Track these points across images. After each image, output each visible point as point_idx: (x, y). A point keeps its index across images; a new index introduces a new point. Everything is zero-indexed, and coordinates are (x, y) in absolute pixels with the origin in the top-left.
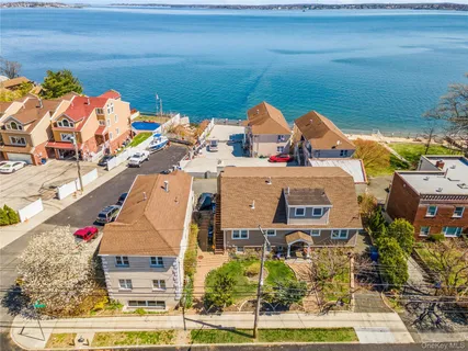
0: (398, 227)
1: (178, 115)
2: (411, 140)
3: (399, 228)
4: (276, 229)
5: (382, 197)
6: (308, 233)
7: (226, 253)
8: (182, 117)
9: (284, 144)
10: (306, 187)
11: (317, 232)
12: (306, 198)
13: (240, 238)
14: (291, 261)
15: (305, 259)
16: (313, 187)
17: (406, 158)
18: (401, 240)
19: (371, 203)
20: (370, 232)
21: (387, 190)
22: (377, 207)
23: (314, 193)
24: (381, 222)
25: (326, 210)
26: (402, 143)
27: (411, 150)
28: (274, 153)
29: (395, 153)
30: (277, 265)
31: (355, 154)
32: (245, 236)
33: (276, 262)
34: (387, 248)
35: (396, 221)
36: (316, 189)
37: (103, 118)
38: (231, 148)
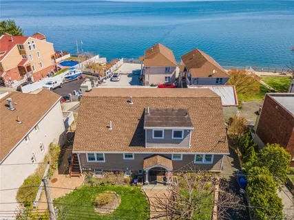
0: (270, 154)
1: (97, 56)
2: (277, 74)
3: (273, 155)
4: (133, 153)
5: (252, 120)
6: (168, 157)
7: (83, 176)
8: (100, 57)
9: (171, 75)
10: (169, 107)
11: (179, 156)
12: (167, 119)
13: (96, 161)
14: (150, 187)
15: (165, 184)
16: (177, 108)
17: (274, 87)
18: (274, 170)
19: (241, 124)
20: (240, 154)
21: (257, 113)
22: (247, 129)
23: (177, 114)
24: (250, 144)
25: (187, 132)
26: (270, 76)
27: (278, 81)
28: (163, 82)
29: (264, 84)
30: (133, 192)
31: (229, 81)
32: (102, 159)
33: (132, 188)
34: (257, 181)
35: (269, 147)
36: (180, 110)
37: (24, 52)
38: (131, 79)
